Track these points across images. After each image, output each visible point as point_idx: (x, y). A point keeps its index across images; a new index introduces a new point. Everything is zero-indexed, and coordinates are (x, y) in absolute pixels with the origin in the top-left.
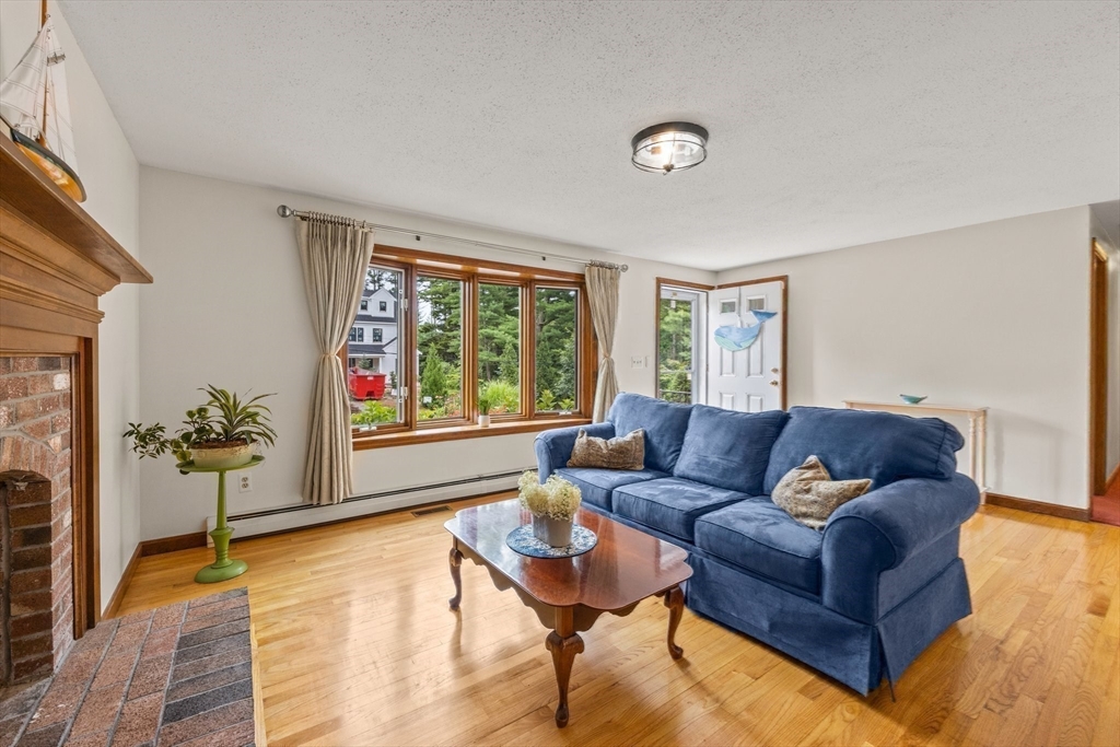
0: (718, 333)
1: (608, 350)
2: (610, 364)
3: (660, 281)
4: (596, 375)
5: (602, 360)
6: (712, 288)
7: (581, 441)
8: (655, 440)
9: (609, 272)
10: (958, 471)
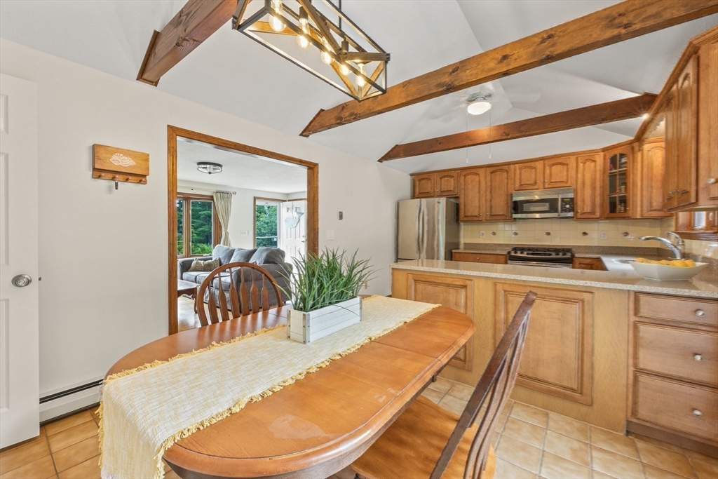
0: (285, 220)
1: (226, 228)
2: (227, 234)
3: (255, 199)
4: (221, 238)
5: (223, 233)
6: (285, 201)
7: (194, 262)
8: (222, 261)
9: (226, 195)
10: (285, 262)
